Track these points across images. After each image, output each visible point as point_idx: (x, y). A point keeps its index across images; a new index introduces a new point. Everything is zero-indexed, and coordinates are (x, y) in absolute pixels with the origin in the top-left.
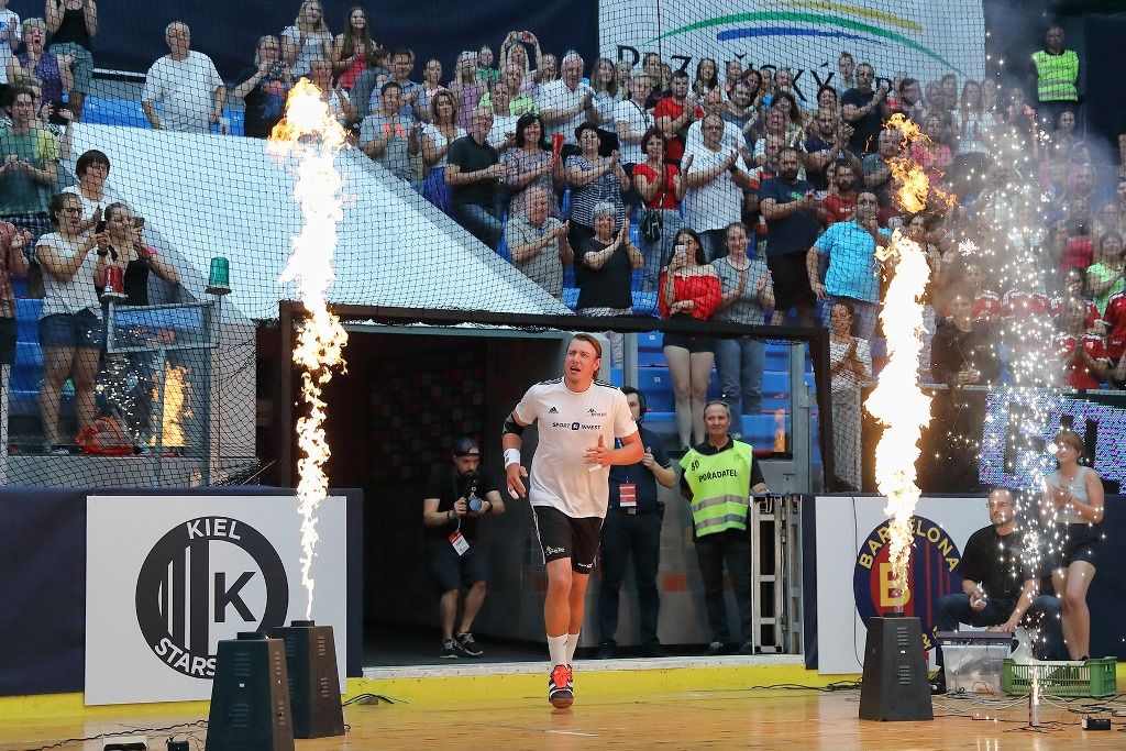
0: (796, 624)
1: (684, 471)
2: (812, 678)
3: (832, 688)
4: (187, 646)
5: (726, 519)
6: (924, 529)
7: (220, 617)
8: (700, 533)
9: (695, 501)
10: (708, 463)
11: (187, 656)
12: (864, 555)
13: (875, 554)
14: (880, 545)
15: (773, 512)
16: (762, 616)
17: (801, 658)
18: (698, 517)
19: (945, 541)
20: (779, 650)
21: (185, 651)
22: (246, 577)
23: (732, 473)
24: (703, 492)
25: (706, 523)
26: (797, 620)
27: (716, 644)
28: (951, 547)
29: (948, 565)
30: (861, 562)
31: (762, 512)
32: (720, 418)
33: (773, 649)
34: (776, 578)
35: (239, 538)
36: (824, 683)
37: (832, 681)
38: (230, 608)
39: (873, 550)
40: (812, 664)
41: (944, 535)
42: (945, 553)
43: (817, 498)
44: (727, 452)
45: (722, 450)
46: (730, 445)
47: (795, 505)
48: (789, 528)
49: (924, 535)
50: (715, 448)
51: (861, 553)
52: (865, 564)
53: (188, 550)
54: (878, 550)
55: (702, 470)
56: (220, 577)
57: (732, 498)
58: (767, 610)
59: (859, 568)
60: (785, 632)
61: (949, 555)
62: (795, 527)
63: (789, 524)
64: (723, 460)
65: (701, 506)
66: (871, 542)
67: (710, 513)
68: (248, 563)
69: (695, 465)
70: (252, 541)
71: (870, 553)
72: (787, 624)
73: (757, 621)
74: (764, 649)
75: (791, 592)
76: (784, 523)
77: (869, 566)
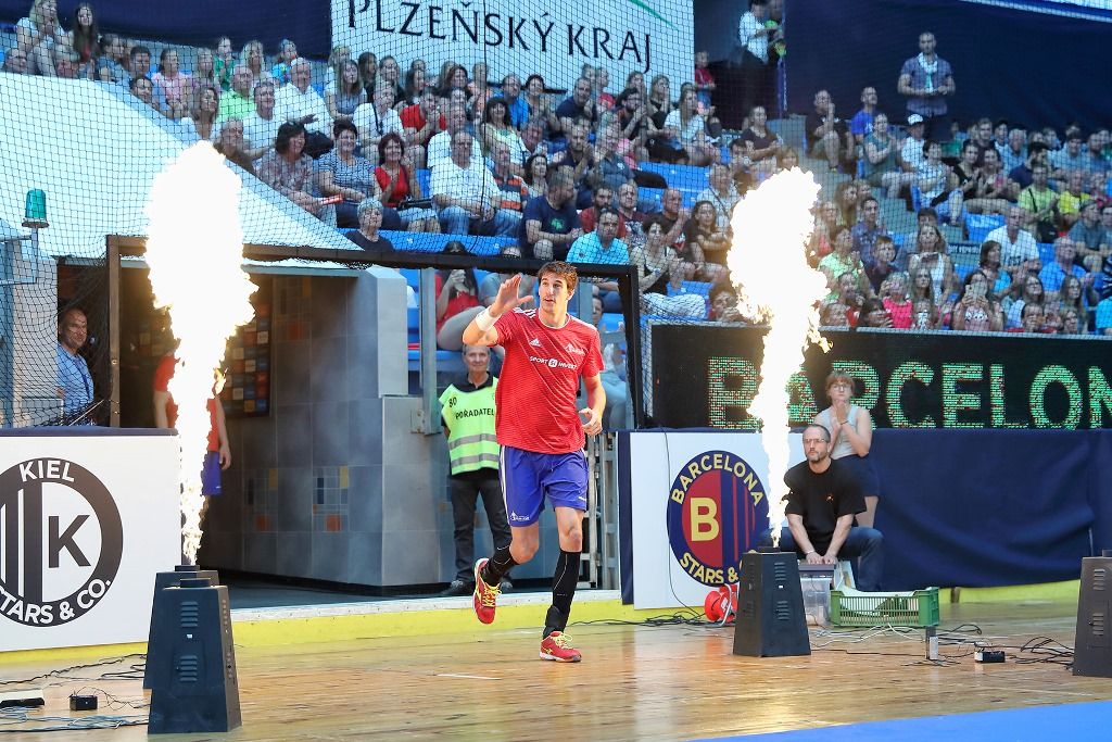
0: (611, 560)
1: (442, 408)
2: (628, 613)
3: (648, 622)
4: (21, 593)
5: (480, 458)
6: (731, 465)
7: (54, 563)
8: (456, 470)
9: (452, 439)
10: (466, 400)
11: (20, 603)
12: (676, 491)
13: (686, 489)
14: (691, 481)
17: (617, 594)
18: (454, 455)
19: (751, 476)
20: (593, 586)
21: (19, 598)
22: (80, 520)
23: (489, 412)
24: (460, 429)
25: (461, 461)
26: (612, 554)
28: (756, 481)
29: (753, 499)
30: (673, 497)
32: (482, 355)
33: (587, 585)
35: (72, 480)
36: (642, 618)
37: (652, 616)
38: (64, 553)
39: (685, 485)
40: (628, 599)
41: (749, 470)
42: (751, 487)
43: (632, 434)
44: (486, 390)
45: (481, 388)
46: (489, 383)
47: (609, 442)
48: (603, 464)
49: (731, 470)
51: (674, 487)
52: (677, 499)
53: (21, 493)
54: (689, 485)
55: (458, 408)
56: (54, 521)
57: (485, 437)
59: (671, 503)
60: (600, 569)
61: (753, 490)
62: (609, 463)
63: (603, 460)
64: (481, 398)
65: (458, 443)
66: (682, 478)
67: (466, 451)
68: (82, 506)
69: (452, 402)
70: (85, 482)
71: (681, 488)
72: (601, 560)
75: (606, 528)
76: (598, 460)
77: (681, 502)
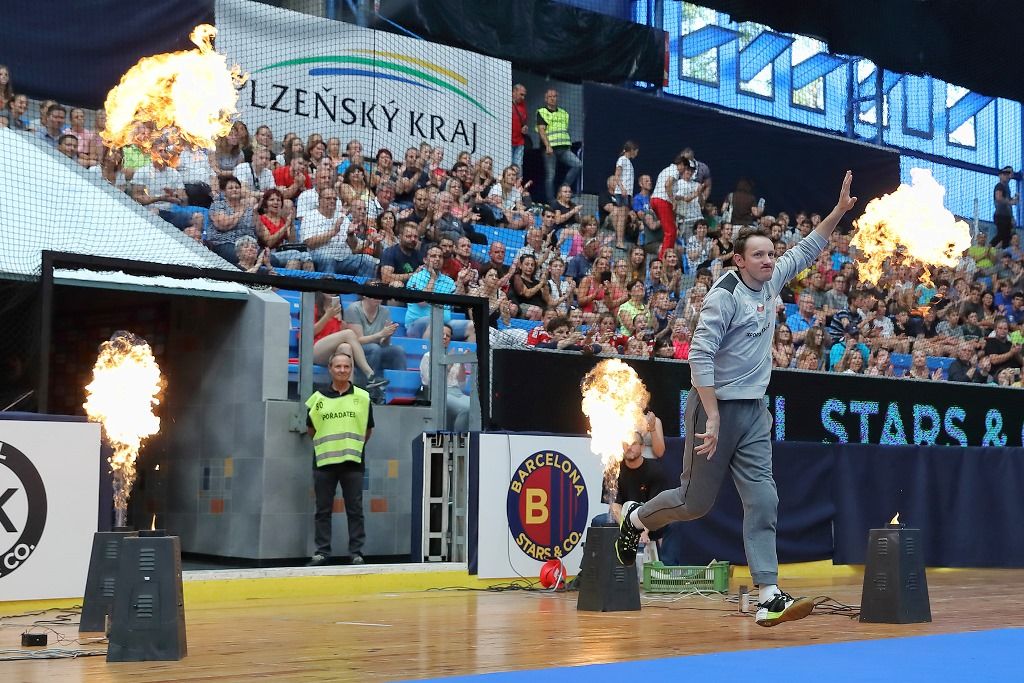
0: (460, 538)
1: (309, 410)
2: (472, 581)
3: (490, 589)
5: (344, 452)
6: (560, 463)
8: (320, 464)
9: (317, 437)
10: (330, 405)
12: (515, 482)
13: (523, 481)
14: (527, 474)
15: (441, 446)
16: (431, 531)
17: (464, 566)
18: (319, 450)
19: (575, 472)
20: (444, 560)
22: (10, 493)
23: (352, 414)
24: (324, 429)
25: (326, 455)
26: (460, 533)
27: (319, 557)
28: (579, 477)
29: (576, 490)
30: (513, 488)
31: (433, 446)
32: (346, 366)
33: (439, 558)
34: (444, 501)
36: (485, 585)
37: (492, 584)
39: (522, 478)
40: (473, 570)
41: (574, 467)
42: (574, 481)
43: (481, 435)
44: (349, 396)
45: (344, 394)
46: (350, 391)
47: (461, 441)
48: (456, 459)
49: (559, 466)
50: (338, 392)
51: (513, 480)
52: (515, 490)
54: (525, 478)
55: (325, 410)
57: (350, 435)
58: (435, 526)
59: (511, 492)
60: (450, 546)
61: (577, 484)
62: (461, 459)
63: (455, 456)
64: (346, 403)
65: (323, 440)
66: (520, 472)
67: (330, 446)
69: (319, 406)
71: (519, 480)
72: (451, 538)
73: (427, 535)
74: (431, 558)
75: (456, 512)
76: (451, 455)
77: (519, 491)
